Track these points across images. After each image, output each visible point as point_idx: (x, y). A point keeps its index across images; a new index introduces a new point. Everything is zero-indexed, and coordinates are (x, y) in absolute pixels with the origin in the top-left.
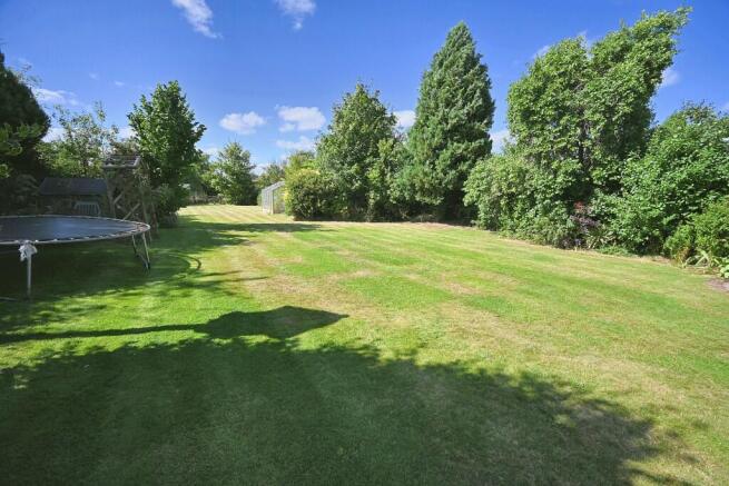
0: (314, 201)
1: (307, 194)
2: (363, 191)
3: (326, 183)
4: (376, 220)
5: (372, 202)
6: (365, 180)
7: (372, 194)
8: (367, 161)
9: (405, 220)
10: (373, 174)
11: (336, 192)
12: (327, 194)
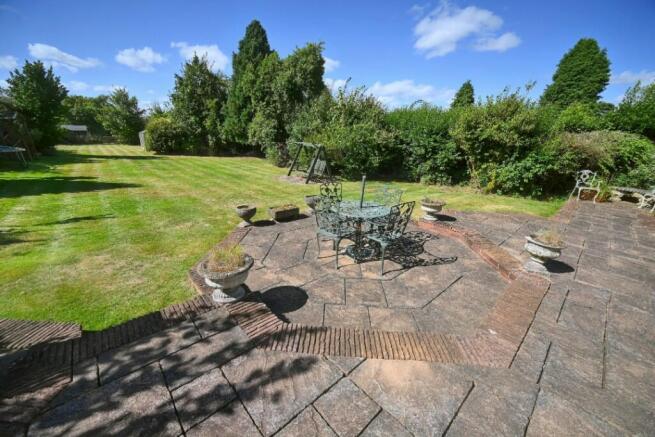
0: (166, 141)
1: (160, 136)
2: (204, 134)
3: (175, 129)
4: (217, 154)
5: (211, 143)
6: (204, 128)
7: (210, 137)
8: (204, 113)
9: (236, 155)
10: (208, 123)
11: (185, 135)
12: (176, 136)
